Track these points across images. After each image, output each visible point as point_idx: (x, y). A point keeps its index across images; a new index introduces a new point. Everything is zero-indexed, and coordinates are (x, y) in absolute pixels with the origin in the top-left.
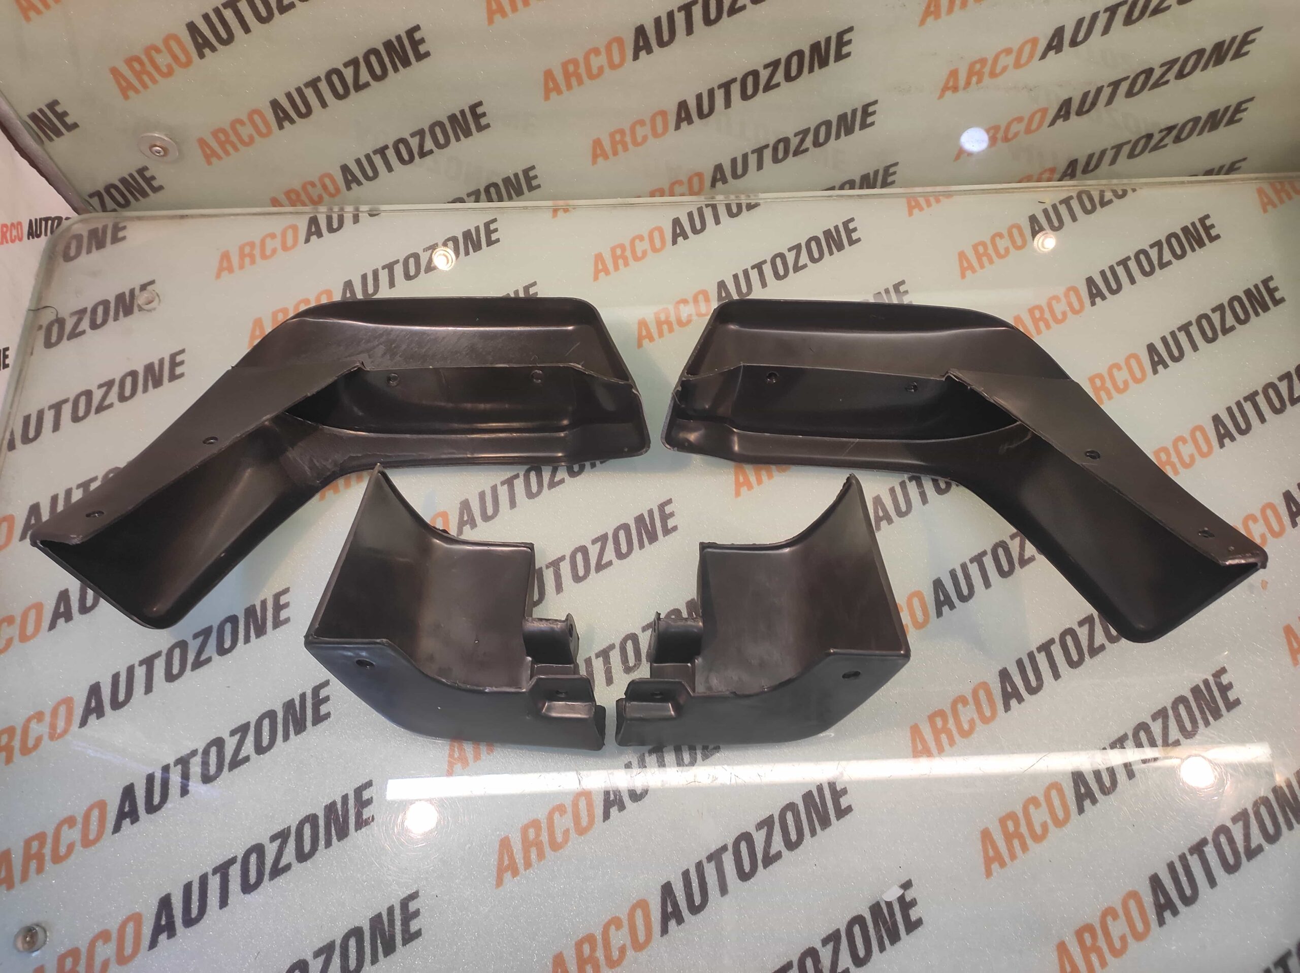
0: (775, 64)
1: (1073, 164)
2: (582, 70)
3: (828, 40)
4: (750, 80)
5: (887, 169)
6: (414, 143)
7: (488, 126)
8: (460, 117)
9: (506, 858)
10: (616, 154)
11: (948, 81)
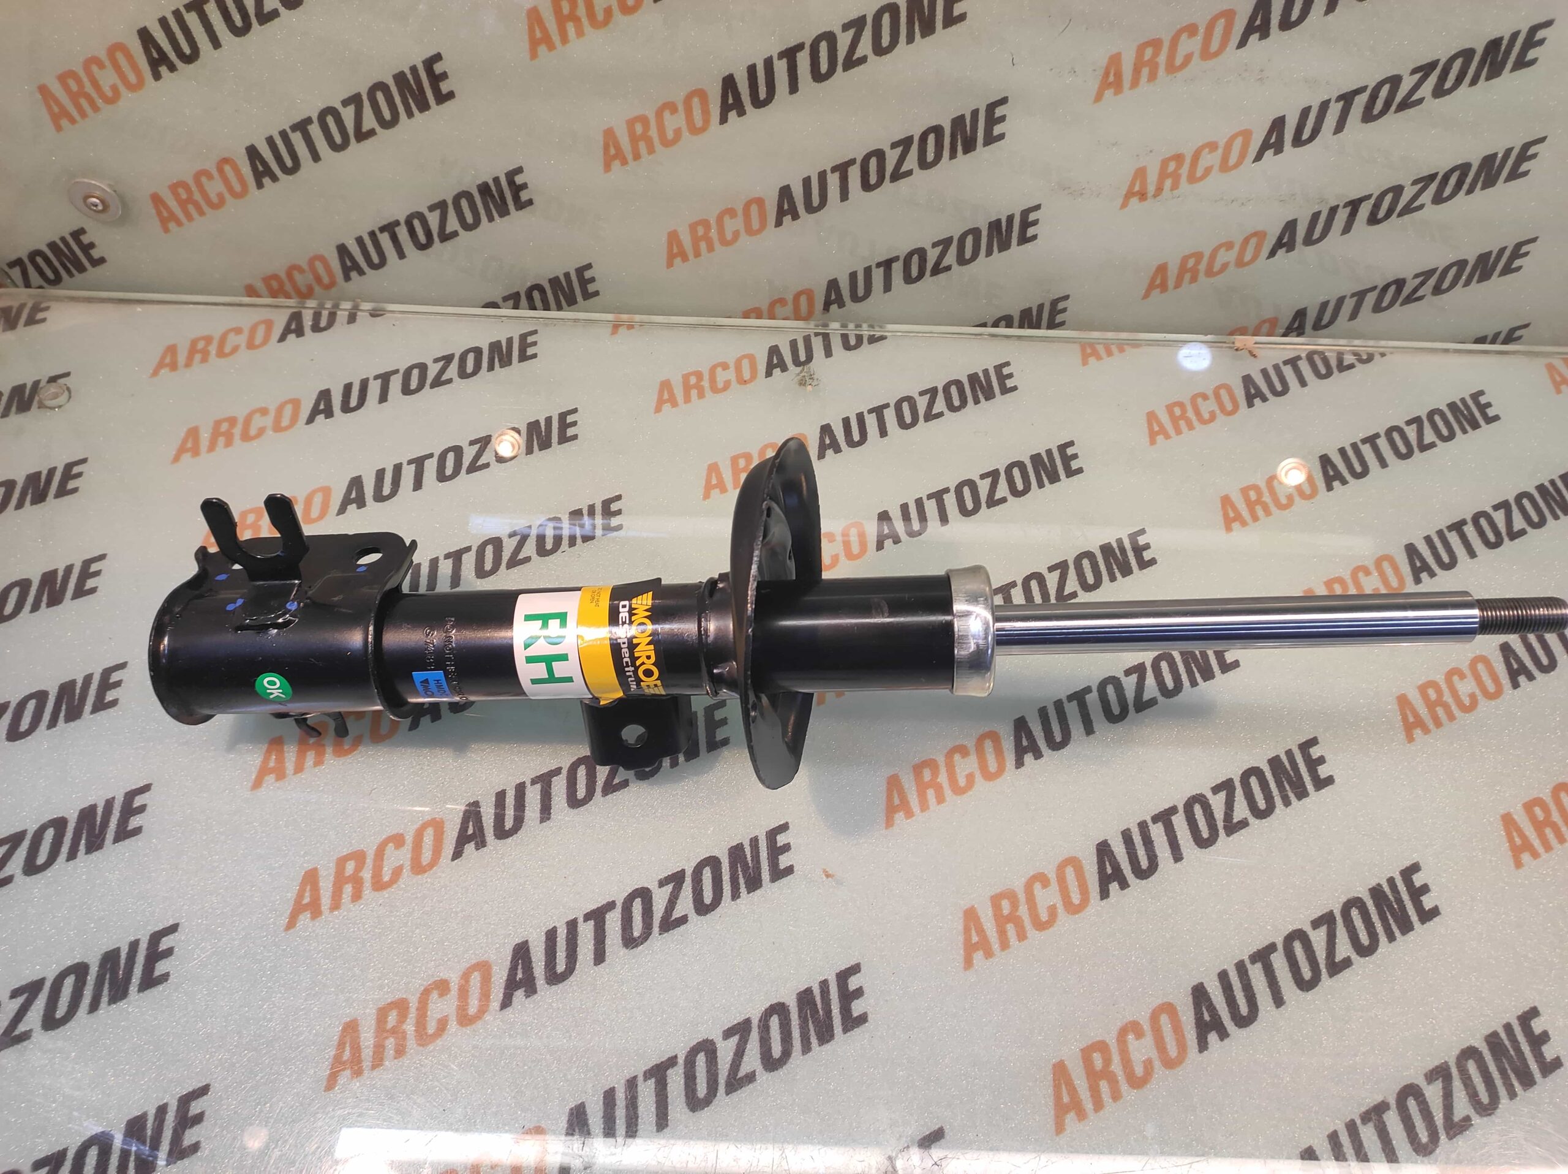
0: (906, 143)
1: (1301, 314)
2: (653, 133)
3: (975, 113)
4: (873, 162)
5: (1054, 303)
6: (433, 219)
7: (530, 202)
10: (697, 254)
11: (1133, 184)
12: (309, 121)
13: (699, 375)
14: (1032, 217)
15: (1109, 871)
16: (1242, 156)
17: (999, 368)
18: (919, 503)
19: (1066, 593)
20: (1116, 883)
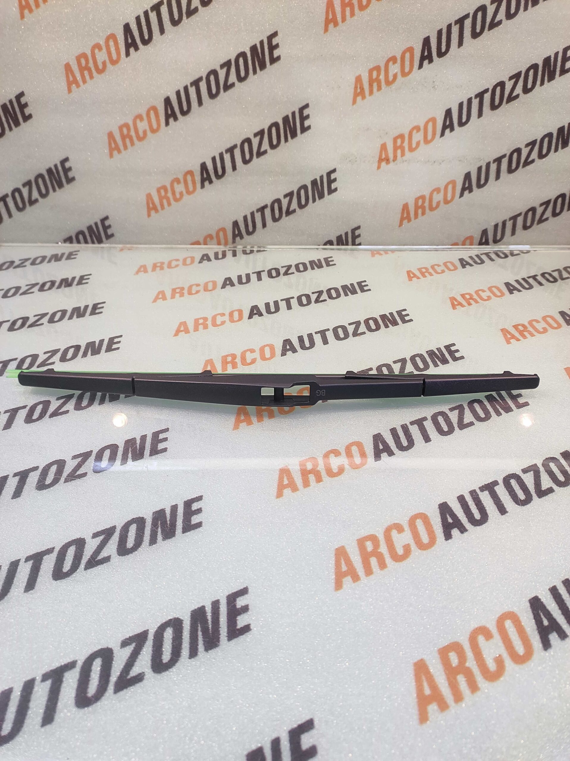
0: (261, 133)
1: (485, 232)
2: (133, 133)
3: (293, 113)
4: (246, 145)
5: (353, 231)
6: (25, 192)
7: (73, 179)
8: (54, 171)
10: (163, 207)
11: (381, 153)
13: (162, 263)
14: (333, 176)
15: (381, 447)
16: (434, 134)
17: (326, 259)
18: (276, 303)
19: (359, 332)
20: (385, 454)
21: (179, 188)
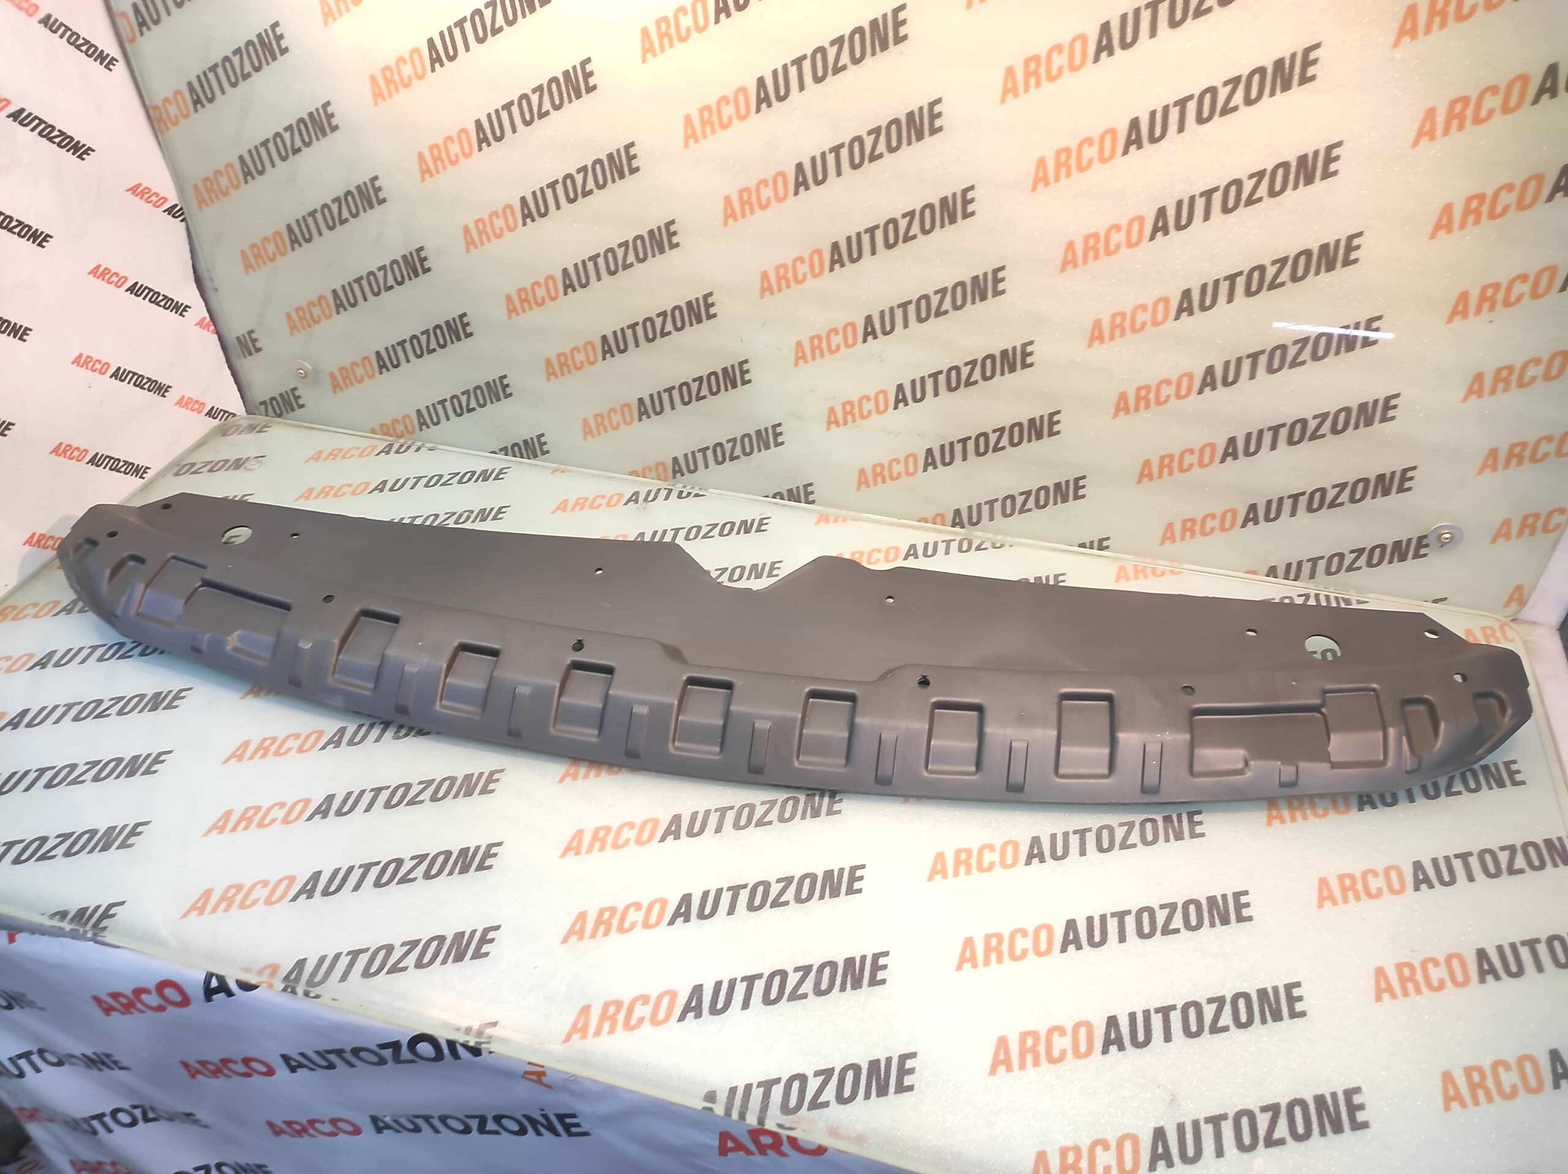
0: (700, 379)
1: (957, 512)
2: (570, 362)
3: (733, 366)
4: (685, 388)
5: (806, 486)
6: (464, 399)
7: (511, 395)
8: (493, 385)
9: (222, 821)
10: (599, 433)
11: (829, 417)
12: (404, 341)
14: (778, 430)
16: (886, 406)
17: (761, 520)
21: (616, 418)
